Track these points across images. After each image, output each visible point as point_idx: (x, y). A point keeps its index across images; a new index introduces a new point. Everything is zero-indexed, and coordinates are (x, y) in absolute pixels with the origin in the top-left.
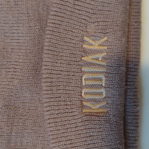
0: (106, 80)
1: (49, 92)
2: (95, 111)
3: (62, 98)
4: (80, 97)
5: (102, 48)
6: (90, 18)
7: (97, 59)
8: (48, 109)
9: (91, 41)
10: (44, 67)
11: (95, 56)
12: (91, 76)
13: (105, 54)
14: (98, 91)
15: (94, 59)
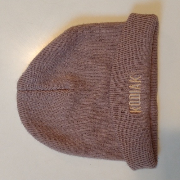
0: (141, 97)
1: (113, 103)
3: (120, 106)
4: (128, 105)
6: (132, 67)
8: (113, 111)
9: (133, 79)
10: (110, 91)
11: (135, 86)
13: (140, 84)
15: (135, 87)
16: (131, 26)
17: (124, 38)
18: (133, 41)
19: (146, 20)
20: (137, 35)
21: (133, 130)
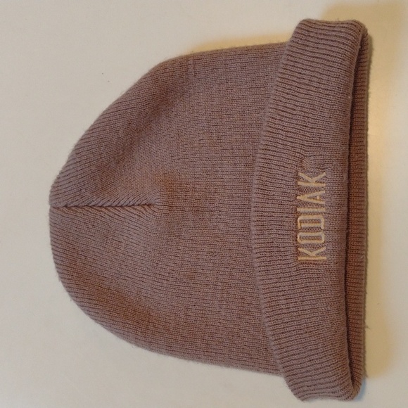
0: (325, 222)
1: (260, 237)
2: (313, 259)
3: (275, 244)
4: (295, 242)
5: (320, 185)
6: (305, 151)
7: (314, 198)
8: (258, 255)
10: (253, 209)
11: (311, 195)
12: (307, 217)
13: (324, 192)
14: (317, 234)
15: (311, 198)
16: (301, 51)
17: (285, 81)
18: (304, 87)
19: (336, 36)
20: (314, 71)
21: (304, 303)
